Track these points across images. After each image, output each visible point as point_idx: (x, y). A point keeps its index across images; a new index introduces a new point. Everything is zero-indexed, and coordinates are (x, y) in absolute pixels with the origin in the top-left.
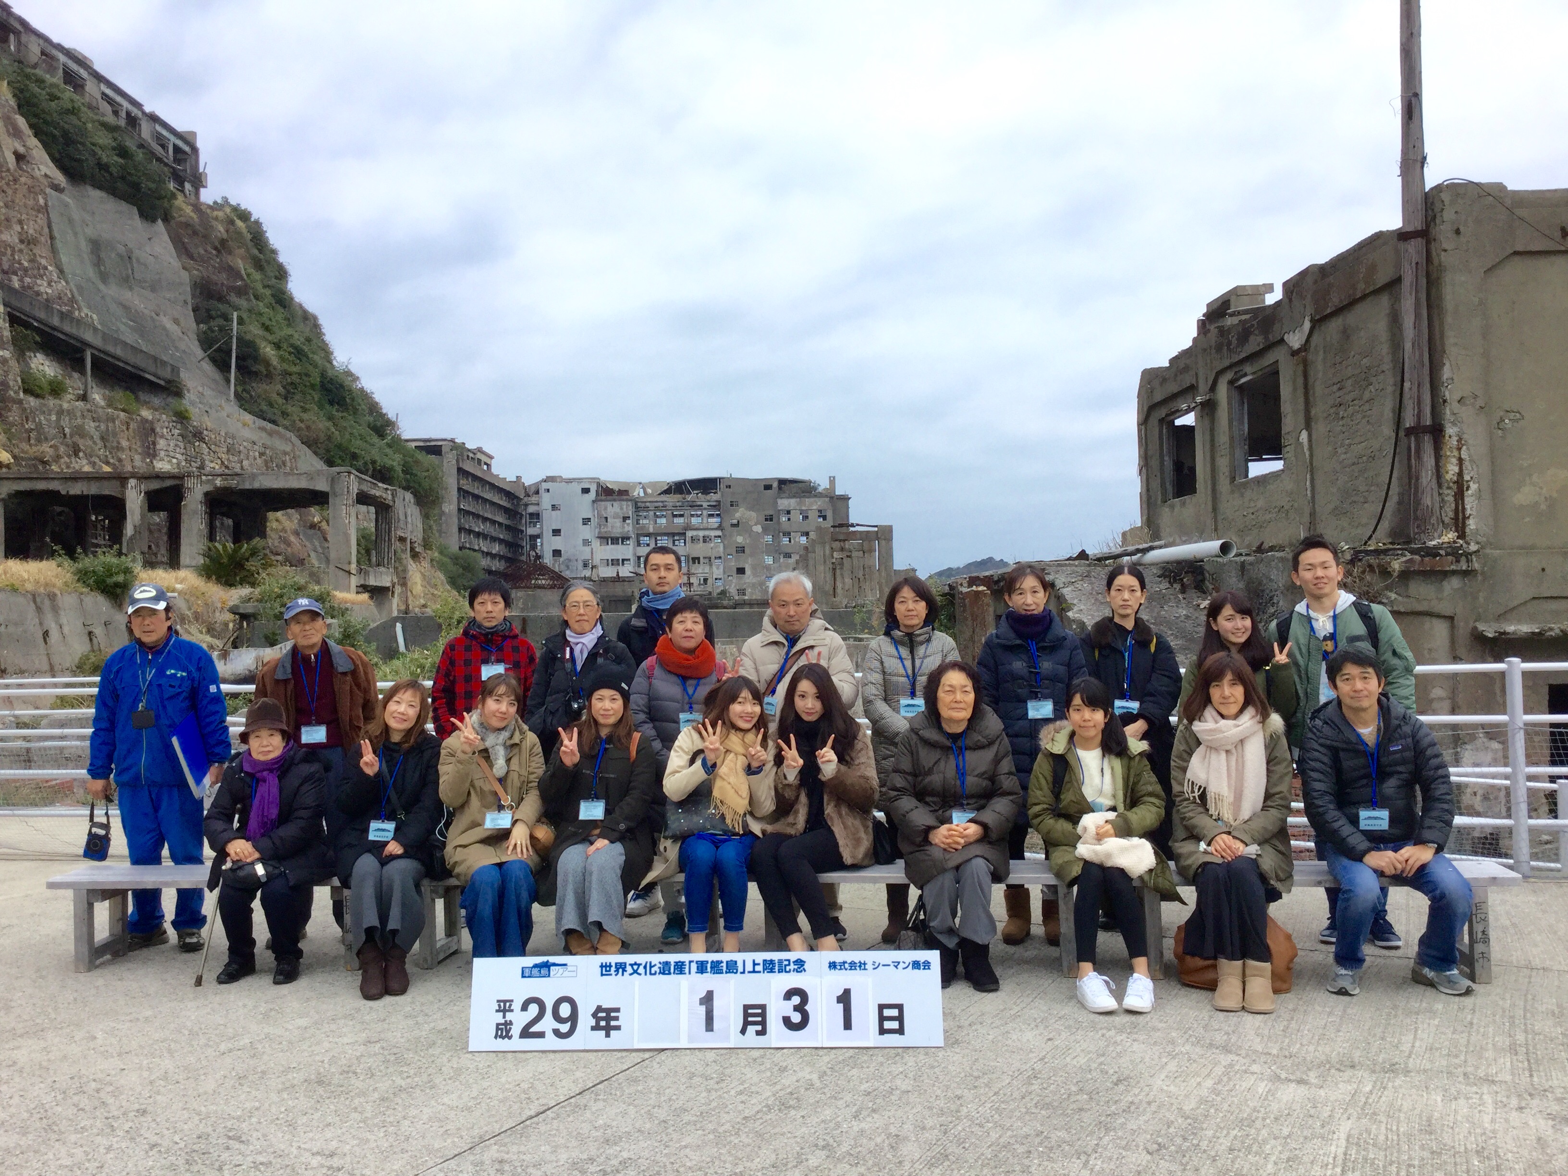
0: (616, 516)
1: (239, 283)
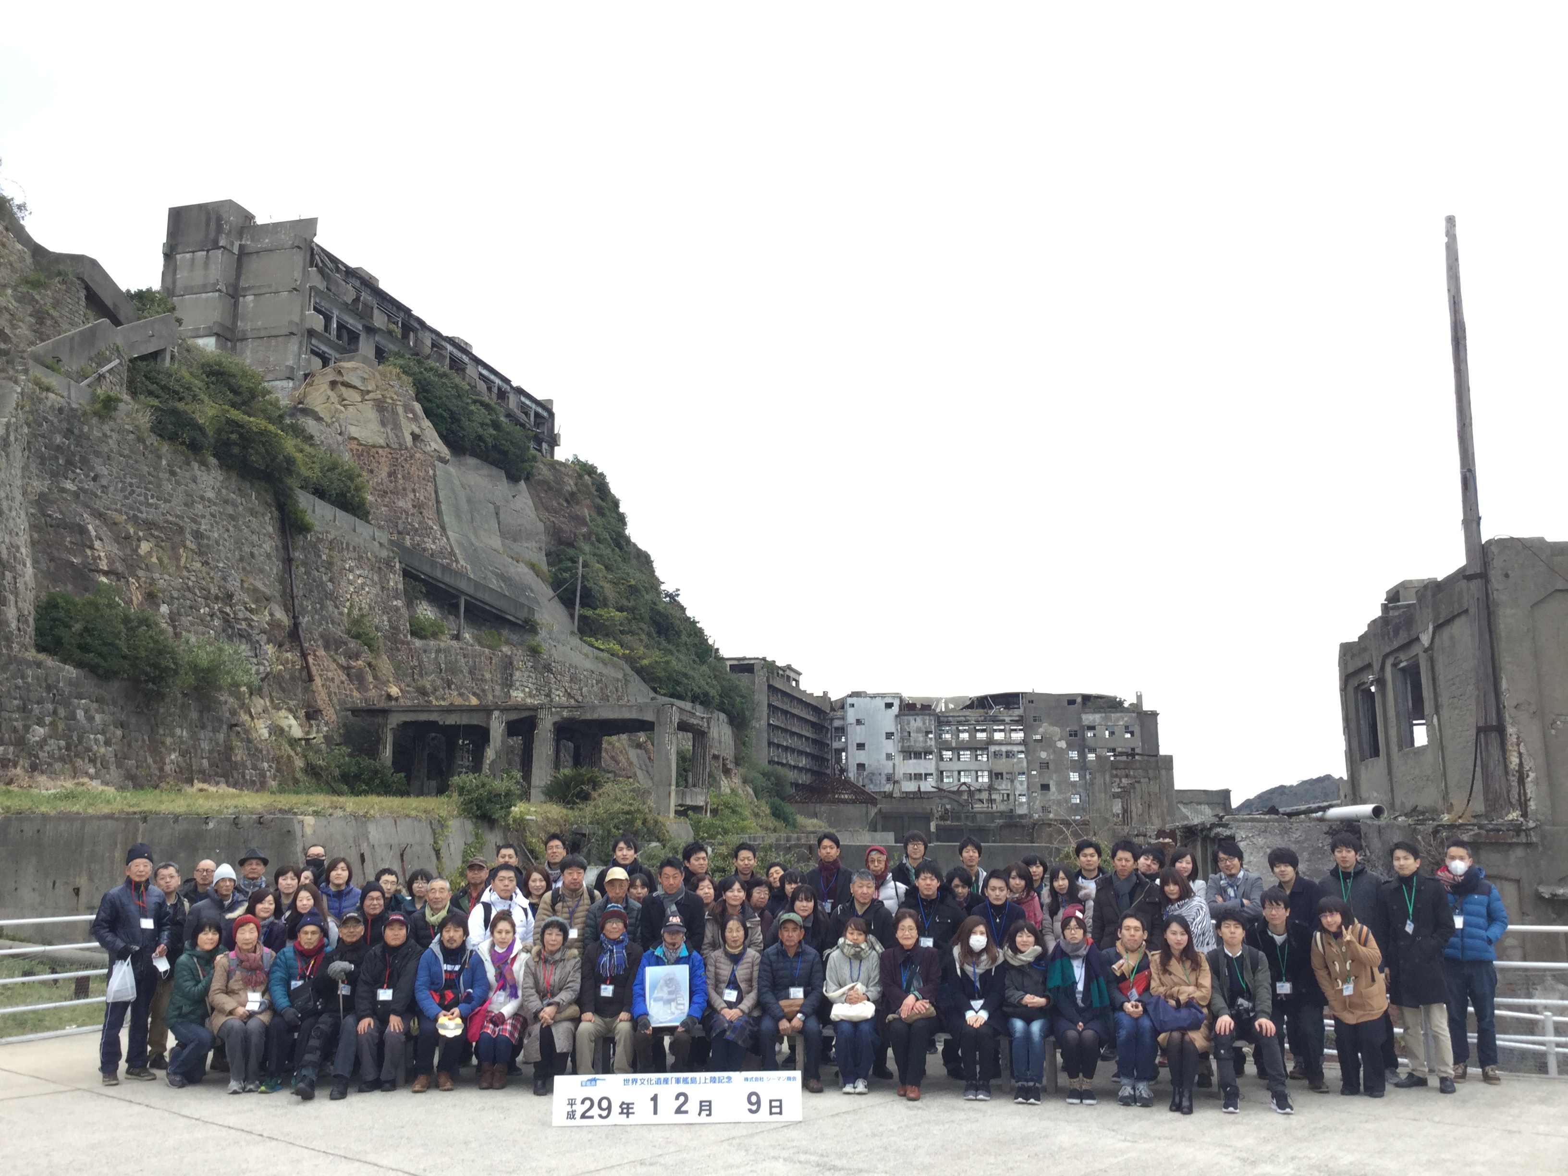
0: (919, 730)
1: (585, 530)
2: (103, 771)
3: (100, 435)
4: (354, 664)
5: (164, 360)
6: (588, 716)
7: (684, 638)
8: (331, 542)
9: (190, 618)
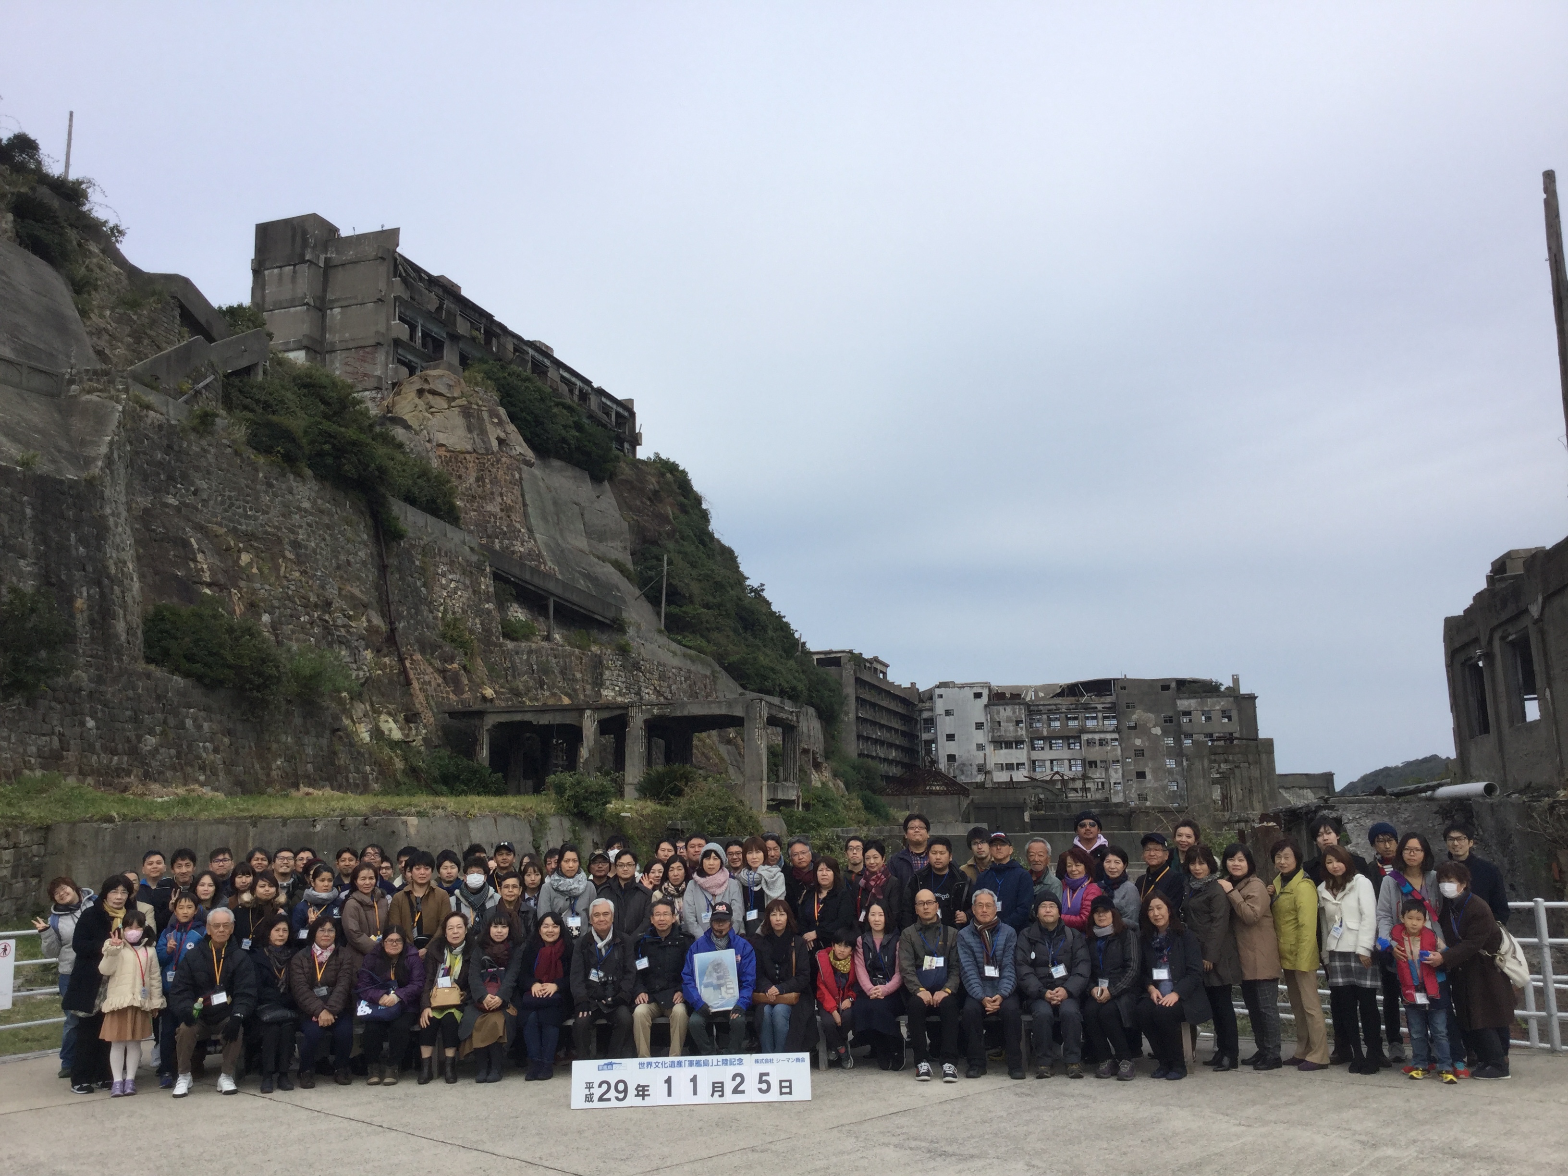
0: (1009, 720)
1: (668, 528)
2: (214, 777)
3: (198, 449)
4: (450, 667)
5: (256, 374)
6: (679, 714)
7: (770, 633)
8: (424, 549)
9: (291, 626)
